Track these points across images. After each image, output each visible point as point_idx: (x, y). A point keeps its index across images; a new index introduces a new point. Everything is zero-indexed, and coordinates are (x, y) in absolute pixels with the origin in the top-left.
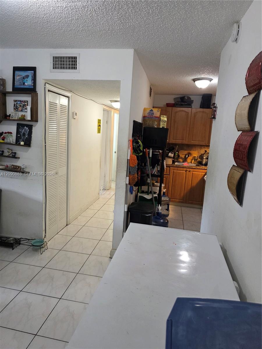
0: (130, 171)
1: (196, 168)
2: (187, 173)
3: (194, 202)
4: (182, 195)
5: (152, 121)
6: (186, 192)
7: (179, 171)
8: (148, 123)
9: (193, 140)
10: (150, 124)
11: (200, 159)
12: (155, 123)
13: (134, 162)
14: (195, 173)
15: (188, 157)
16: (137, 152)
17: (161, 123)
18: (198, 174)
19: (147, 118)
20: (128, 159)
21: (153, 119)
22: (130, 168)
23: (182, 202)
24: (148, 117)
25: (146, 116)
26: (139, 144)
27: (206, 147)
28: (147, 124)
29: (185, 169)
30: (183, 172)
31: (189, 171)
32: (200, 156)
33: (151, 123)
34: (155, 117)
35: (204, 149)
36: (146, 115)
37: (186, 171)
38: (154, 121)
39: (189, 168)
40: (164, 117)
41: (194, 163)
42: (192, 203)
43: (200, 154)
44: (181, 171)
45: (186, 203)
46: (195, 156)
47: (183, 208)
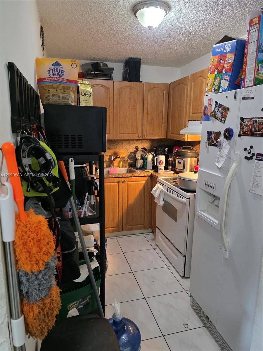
0: (25, 291)
1: (132, 176)
2: (120, 185)
3: (134, 226)
4: (116, 220)
5: (62, 91)
6: (120, 214)
7: (109, 184)
8: (53, 96)
9: (120, 132)
10: (59, 97)
11: (130, 160)
12: (70, 94)
13: (38, 252)
14: (131, 184)
15: (114, 160)
16: (40, 189)
17: (82, 98)
18: (135, 184)
19: (46, 84)
20: (4, 243)
21: (62, 85)
22: (24, 279)
23: (117, 231)
24: (51, 81)
25: (45, 79)
26: (45, 158)
27: (135, 142)
28: (51, 97)
29: (117, 180)
30: (115, 185)
31: (123, 182)
32: (129, 155)
33: (61, 95)
34: (67, 80)
35: (134, 144)
36: (46, 75)
37: (118, 182)
38: (67, 91)
39: (123, 177)
40: (85, 84)
41: (123, 166)
42: (131, 229)
43: (130, 153)
44: (111, 184)
45: (123, 231)
46: (124, 156)
47: (120, 240)
